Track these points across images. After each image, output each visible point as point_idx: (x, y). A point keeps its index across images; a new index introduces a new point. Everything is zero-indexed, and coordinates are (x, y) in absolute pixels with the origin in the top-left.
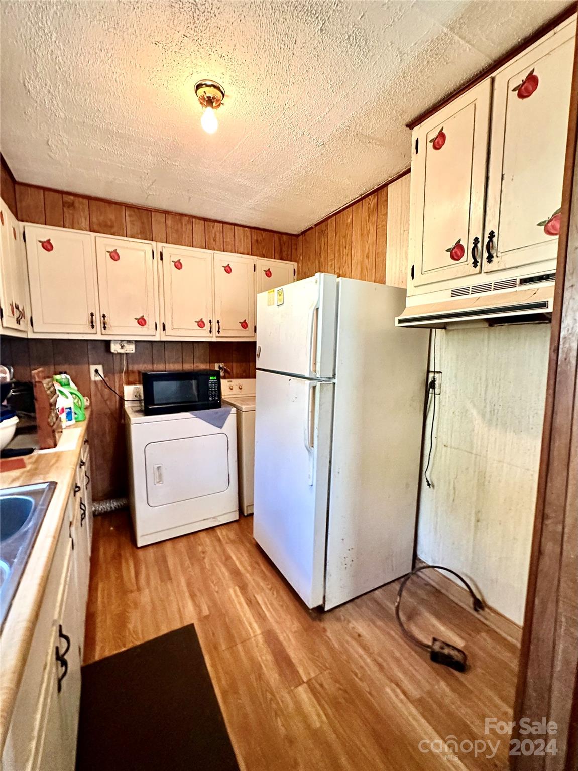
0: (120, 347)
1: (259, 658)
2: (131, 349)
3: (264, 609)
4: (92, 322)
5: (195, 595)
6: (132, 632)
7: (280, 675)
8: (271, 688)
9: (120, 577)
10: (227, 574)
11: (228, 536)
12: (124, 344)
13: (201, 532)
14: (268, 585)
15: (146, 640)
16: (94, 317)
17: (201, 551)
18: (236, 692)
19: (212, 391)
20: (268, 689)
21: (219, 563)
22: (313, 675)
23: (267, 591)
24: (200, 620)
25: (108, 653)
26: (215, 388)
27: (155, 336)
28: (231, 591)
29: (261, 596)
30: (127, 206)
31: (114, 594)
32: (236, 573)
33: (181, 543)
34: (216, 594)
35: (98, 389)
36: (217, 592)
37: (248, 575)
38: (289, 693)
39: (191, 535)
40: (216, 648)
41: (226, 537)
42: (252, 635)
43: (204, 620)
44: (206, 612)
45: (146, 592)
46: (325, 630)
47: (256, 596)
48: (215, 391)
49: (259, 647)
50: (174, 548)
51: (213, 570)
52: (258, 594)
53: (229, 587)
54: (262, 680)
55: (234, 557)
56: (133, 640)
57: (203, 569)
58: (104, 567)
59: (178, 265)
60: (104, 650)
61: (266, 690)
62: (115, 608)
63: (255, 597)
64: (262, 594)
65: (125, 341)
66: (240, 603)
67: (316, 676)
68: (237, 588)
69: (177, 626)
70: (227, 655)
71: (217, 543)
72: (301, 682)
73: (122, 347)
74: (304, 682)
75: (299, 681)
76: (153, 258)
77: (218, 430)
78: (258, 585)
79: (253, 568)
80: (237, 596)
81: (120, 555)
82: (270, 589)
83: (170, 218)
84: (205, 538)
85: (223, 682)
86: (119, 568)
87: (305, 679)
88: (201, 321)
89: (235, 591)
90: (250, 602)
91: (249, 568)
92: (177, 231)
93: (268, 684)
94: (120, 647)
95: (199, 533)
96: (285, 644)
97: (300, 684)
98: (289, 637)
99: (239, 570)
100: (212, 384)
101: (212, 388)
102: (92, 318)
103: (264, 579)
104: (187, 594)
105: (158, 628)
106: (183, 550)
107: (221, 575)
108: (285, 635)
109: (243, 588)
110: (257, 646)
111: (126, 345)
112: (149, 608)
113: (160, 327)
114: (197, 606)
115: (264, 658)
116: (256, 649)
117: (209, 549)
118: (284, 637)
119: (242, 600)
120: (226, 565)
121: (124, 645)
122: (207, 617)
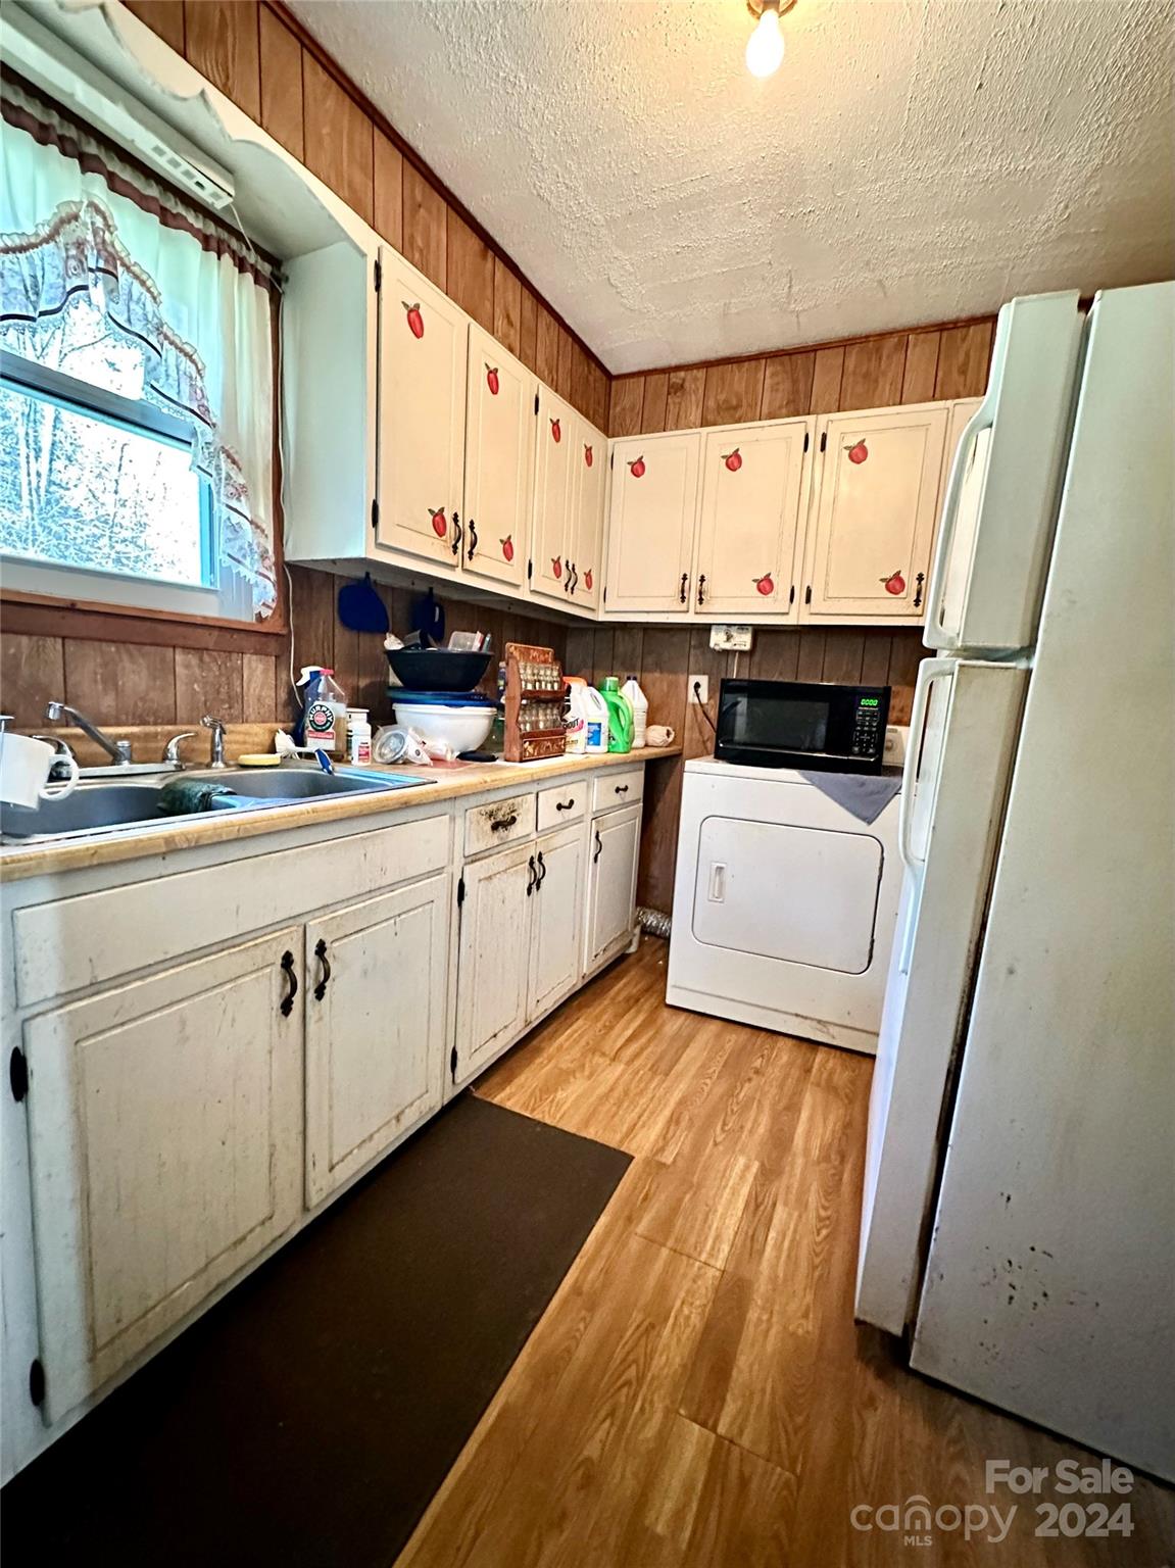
0: (725, 638)
1: (678, 1303)
2: (744, 641)
3: (770, 1242)
4: (683, 591)
5: (678, 1123)
6: (556, 1100)
7: (684, 1366)
8: (647, 1365)
9: (609, 1028)
10: (762, 1130)
11: (831, 1074)
12: (734, 632)
13: (786, 1039)
14: (825, 1208)
15: (560, 1126)
16: (687, 582)
17: (756, 1068)
18: (592, 1307)
19: (862, 732)
20: (642, 1361)
21: (767, 1105)
22: (745, 1441)
23: (812, 1214)
24: (648, 1162)
25: (508, 1105)
26: (870, 726)
27: (787, 614)
28: (742, 1161)
29: (790, 1215)
30: (770, 357)
31: (583, 1042)
32: (779, 1143)
33: (734, 1036)
34: (711, 1143)
35: (697, 720)
36: (716, 1144)
37: (800, 1161)
38: (667, 1412)
39: (763, 1034)
40: (629, 1220)
41: (825, 1076)
42: (703, 1257)
43: (655, 1166)
44: (668, 1158)
45: (620, 1067)
46: (871, 1402)
47: (779, 1208)
48: (870, 733)
49: (695, 1286)
50: (718, 1036)
51: (746, 1107)
52: (786, 1204)
53: (742, 1151)
54: (648, 1337)
55: (804, 1115)
56: (546, 1113)
57: (731, 1093)
58: (606, 1002)
59: (858, 454)
60: (511, 1097)
61: (635, 1361)
62: (565, 1062)
63: (774, 1204)
64: (796, 1214)
65: (735, 625)
66: (735, 1192)
67: (748, 1451)
68: (755, 1167)
69: (612, 1140)
70: (635, 1244)
71: (795, 1073)
72: (711, 1423)
73: (729, 638)
74: (714, 1429)
75: (709, 1416)
76: (806, 449)
77: (860, 825)
78: (803, 1191)
79: (825, 1158)
80: (742, 1177)
81: (637, 1001)
82: (820, 1219)
83: (854, 352)
84: (784, 1052)
85: (592, 1275)
86: (619, 1016)
87: (721, 1430)
88: (897, 576)
89: (747, 1167)
90: (757, 1207)
91: (815, 1153)
92: (866, 375)
93: (649, 1357)
94: (527, 1109)
95: (781, 1038)
96: (749, 1331)
97: (703, 1425)
98: (768, 1330)
99: (792, 1141)
100: (864, 716)
101: (863, 726)
102: (683, 583)
103: (827, 1194)
104: (667, 1112)
105: (586, 1123)
106: (728, 1047)
107: (749, 1126)
108: (765, 1317)
109: (769, 1173)
110: (694, 1281)
111: (735, 634)
112: (602, 1090)
113: (800, 596)
114: (665, 1138)
115: (686, 1311)
116: (686, 1285)
117: (775, 1072)
118: (759, 1319)
119: (745, 1191)
120: (775, 1117)
121: (533, 1110)
122: (662, 1165)
